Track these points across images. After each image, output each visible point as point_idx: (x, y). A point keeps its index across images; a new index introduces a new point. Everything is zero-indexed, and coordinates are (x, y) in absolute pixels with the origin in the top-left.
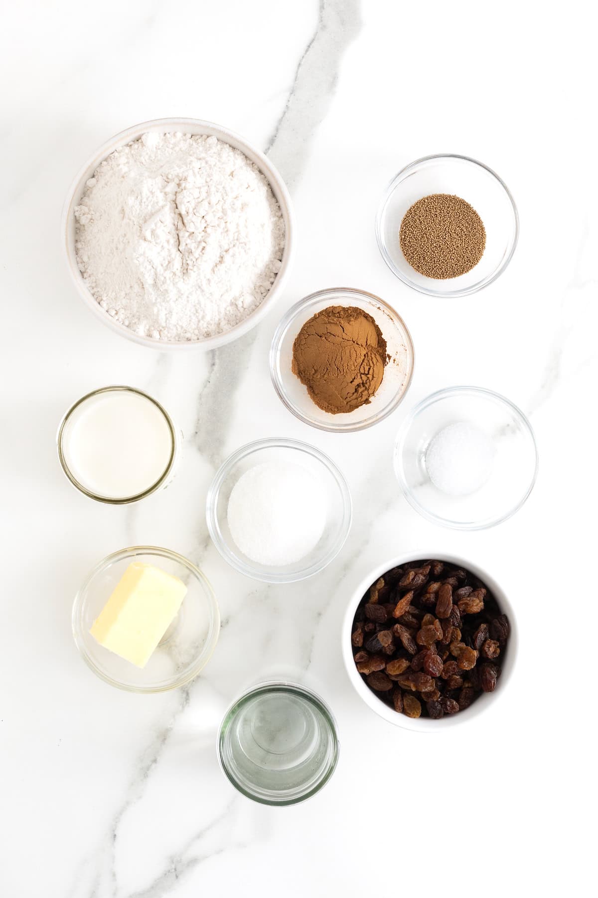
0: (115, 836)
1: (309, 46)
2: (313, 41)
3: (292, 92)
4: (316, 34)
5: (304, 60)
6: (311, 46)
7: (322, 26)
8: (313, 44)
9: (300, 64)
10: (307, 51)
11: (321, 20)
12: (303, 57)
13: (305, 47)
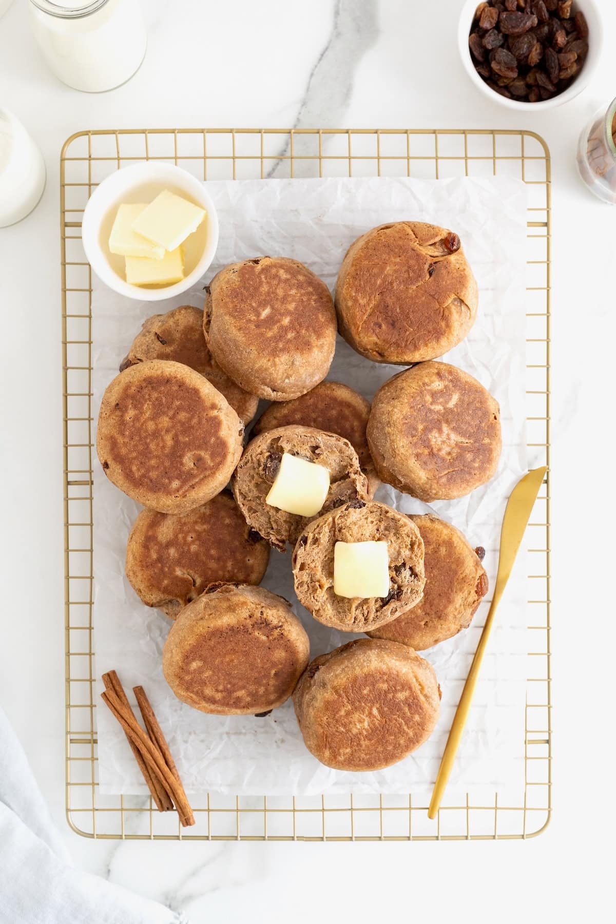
0: (109, 871)
1: (322, 55)
2: (327, 49)
3: (304, 104)
4: (330, 42)
5: (317, 69)
6: (325, 55)
7: (337, 33)
8: (327, 53)
9: (312, 75)
10: (320, 60)
11: (336, 26)
12: (316, 66)
13: (318, 55)
